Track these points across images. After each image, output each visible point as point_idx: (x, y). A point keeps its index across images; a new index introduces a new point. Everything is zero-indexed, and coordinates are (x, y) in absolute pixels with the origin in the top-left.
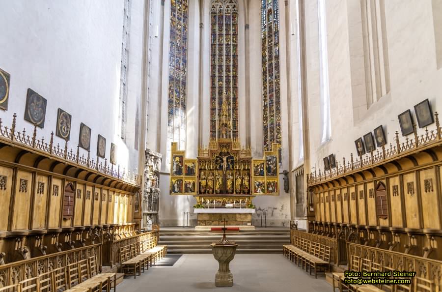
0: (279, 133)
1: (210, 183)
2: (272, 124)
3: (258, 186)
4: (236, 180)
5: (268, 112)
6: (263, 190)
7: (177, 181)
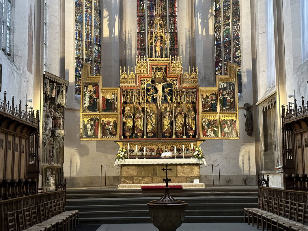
0: (237, 49)
1: (139, 123)
2: (228, 36)
3: (208, 125)
4: (175, 118)
5: (222, 19)
6: (215, 133)
7: (91, 120)
